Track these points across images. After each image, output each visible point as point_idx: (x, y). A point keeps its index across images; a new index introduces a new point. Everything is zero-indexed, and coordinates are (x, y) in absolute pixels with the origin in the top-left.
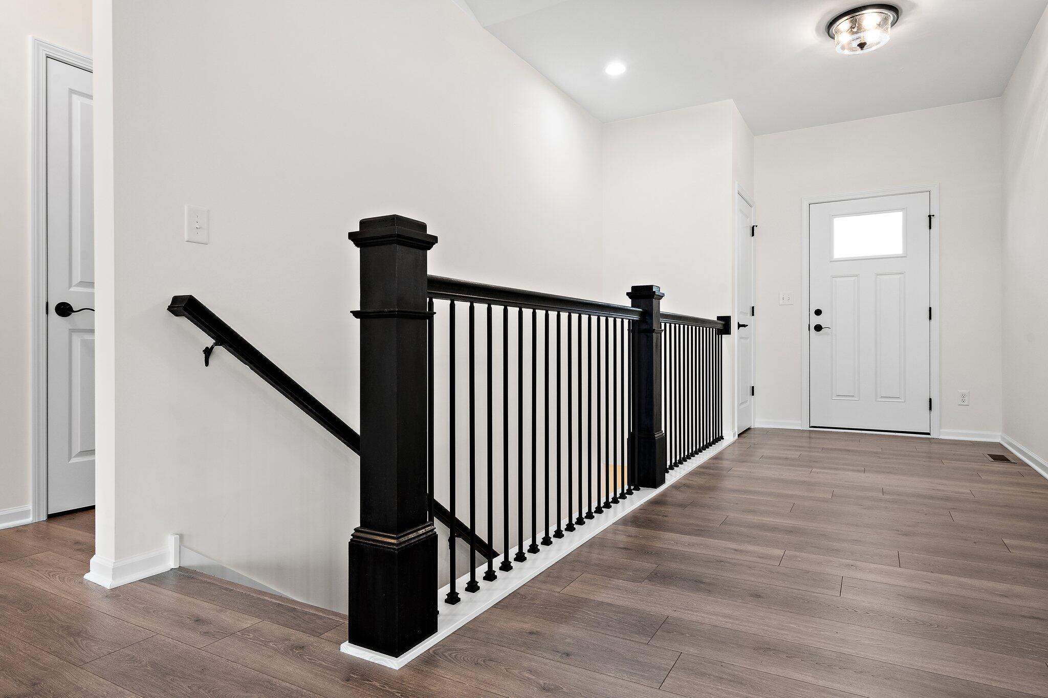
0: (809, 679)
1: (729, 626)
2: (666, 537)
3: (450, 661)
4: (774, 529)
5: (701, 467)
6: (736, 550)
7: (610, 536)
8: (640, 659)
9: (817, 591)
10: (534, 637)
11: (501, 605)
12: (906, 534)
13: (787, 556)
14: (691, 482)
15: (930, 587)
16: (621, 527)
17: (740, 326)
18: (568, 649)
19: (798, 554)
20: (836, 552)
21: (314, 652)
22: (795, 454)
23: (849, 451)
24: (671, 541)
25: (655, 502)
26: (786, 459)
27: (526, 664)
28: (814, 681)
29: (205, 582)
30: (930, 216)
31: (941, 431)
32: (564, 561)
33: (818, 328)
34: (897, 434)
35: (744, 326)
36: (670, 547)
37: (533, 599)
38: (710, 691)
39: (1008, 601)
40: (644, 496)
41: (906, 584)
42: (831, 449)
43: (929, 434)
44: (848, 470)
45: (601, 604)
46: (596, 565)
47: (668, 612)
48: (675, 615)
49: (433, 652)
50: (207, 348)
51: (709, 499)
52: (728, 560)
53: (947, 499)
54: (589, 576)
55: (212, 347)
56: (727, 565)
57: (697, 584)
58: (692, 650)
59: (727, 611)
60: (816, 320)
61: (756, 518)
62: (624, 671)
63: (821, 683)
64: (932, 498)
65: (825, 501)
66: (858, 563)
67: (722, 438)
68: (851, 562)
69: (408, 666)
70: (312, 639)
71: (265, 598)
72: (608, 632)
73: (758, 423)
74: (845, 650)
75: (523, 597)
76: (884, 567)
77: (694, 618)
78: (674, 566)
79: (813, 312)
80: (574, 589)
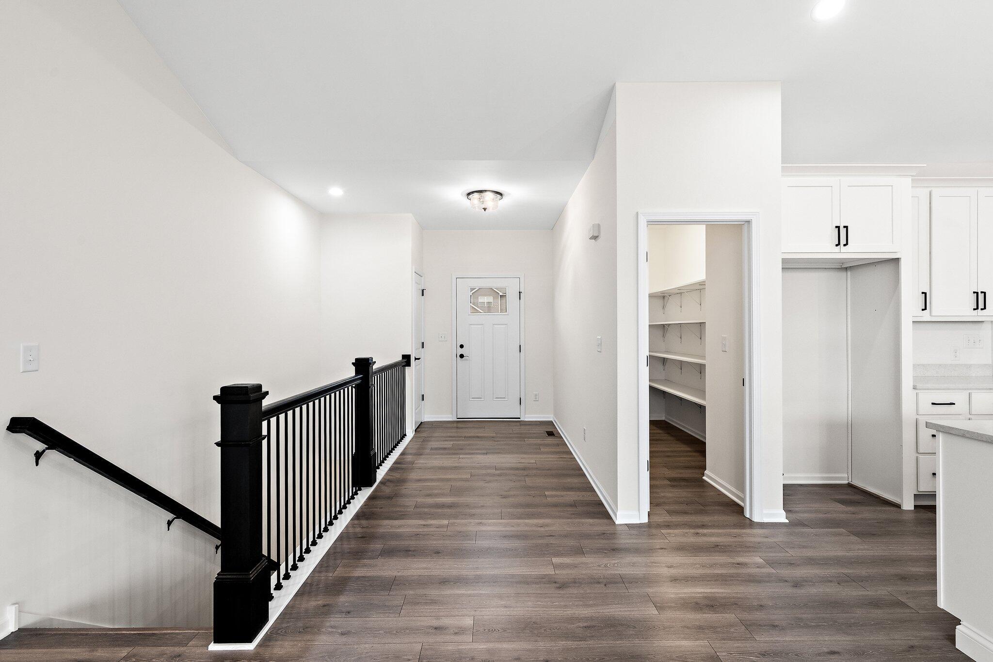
0: (463, 592)
1: (426, 574)
2: (385, 524)
3: (283, 635)
4: (443, 506)
5: (395, 463)
6: (424, 525)
7: (351, 530)
8: (387, 604)
9: (465, 543)
10: (326, 608)
11: (300, 594)
12: (505, 497)
13: (450, 524)
14: (392, 477)
15: (513, 529)
16: (356, 522)
17: (416, 359)
18: (348, 609)
19: (455, 521)
20: (472, 516)
21: (190, 656)
22: (449, 444)
23: (478, 437)
24: (387, 526)
25: (371, 498)
26: (445, 449)
27: (328, 624)
28: (466, 593)
29: (55, 635)
30: (520, 292)
31: (526, 416)
32: (328, 554)
33: (462, 356)
34: (504, 420)
35: (419, 359)
36: (388, 531)
37: (317, 585)
38: (422, 610)
39: (542, 529)
40: (365, 494)
41: (503, 529)
42: (470, 437)
43: (519, 418)
44: (477, 454)
45: (359, 577)
46: (349, 553)
47: (395, 574)
48: (399, 574)
49: (270, 633)
50: (37, 451)
51: (405, 490)
52: (422, 533)
53: (524, 469)
54: (346, 561)
55: (44, 451)
56: (421, 536)
57: (408, 552)
58: (411, 592)
59: (424, 566)
60: (461, 351)
61: (433, 500)
62: (380, 613)
63: (469, 592)
64: (517, 469)
65: (467, 480)
66: (483, 521)
67: (405, 435)
68: (480, 521)
69: (259, 645)
70: (182, 649)
71: (123, 632)
72: (367, 594)
73: (427, 418)
74: (478, 573)
75: (311, 585)
76: (495, 521)
77: (409, 574)
78: (393, 543)
79: (459, 346)
80: (340, 572)
